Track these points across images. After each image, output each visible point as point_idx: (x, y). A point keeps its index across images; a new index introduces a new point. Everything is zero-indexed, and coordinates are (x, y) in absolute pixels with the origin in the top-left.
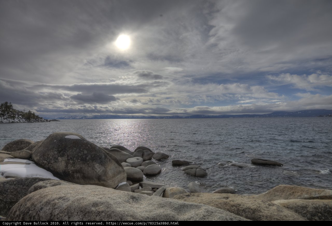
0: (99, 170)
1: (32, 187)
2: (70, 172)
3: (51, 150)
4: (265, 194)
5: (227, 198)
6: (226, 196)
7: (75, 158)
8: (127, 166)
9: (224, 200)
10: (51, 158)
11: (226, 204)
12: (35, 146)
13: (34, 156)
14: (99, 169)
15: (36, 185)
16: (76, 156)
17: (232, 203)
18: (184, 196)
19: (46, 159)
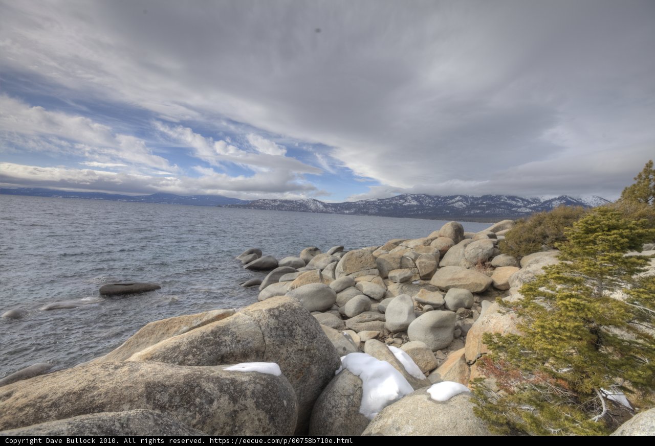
5: (9, 395)
6: (6, 392)
17: (21, 402)
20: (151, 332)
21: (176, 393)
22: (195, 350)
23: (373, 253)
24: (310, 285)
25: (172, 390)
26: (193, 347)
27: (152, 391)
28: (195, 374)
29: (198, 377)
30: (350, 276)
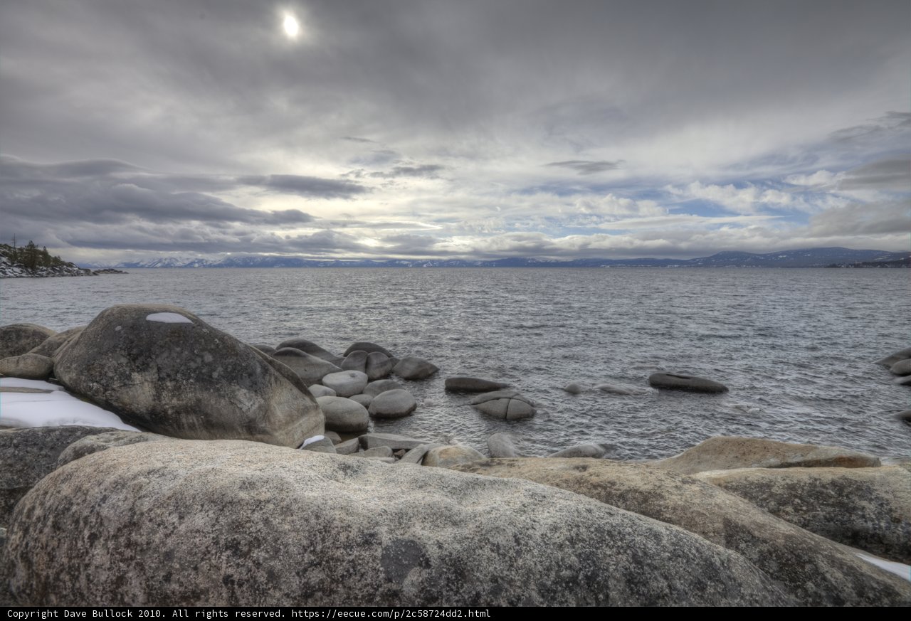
0: (248, 404)
1: (68, 450)
2: (170, 412)
3: (110, 355)
4: (678, 458)
5: (584, 468)
6: (581, 464)
7: (179, 375)
8: (326, 394)
9: (577, 474)
10: (110, 374)
11: (579, 482)
12: (61, 344)
13: (59, 370)
14: (247, 402)
15: (78, 444)
16: (182, 368)
17: (594, 479)
18: (477, 467)
19: (98, 379)
20: (718, 449)
21: (771, 554)
22: (797, 501)
25: (765, 547)
26: (796, 496)
27: (733, 534)
28: (805, 541)
29: (810, 548)
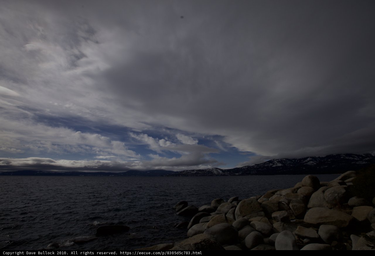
23: (259, 200)
24: (219, 225)
30: (245, 218)
